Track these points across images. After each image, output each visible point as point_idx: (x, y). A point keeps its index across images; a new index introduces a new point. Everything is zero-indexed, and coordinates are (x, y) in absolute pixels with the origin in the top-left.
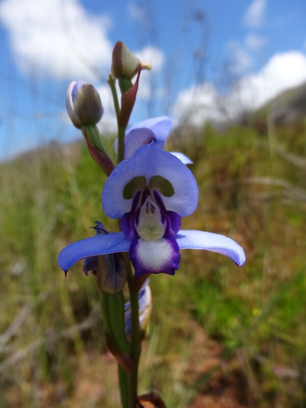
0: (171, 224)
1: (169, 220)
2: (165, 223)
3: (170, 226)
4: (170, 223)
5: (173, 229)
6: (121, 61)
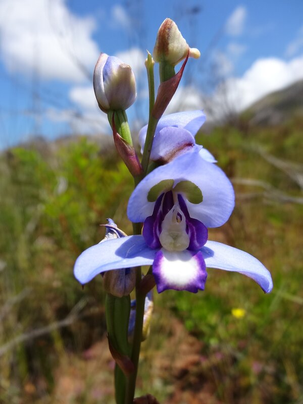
0: (197, 235)
1: (195, 230)
2: (190, 233)
3: (195, 238)
4: (195, 234)
5: (198, 241)
6: (168, 44)
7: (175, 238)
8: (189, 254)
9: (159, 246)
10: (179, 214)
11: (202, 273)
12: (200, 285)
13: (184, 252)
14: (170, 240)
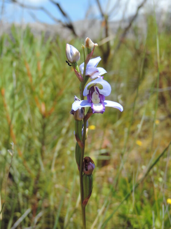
0: (102, 98)
2: (100, 98)
5: (102, 100)
6: (89, 45)
7: (96, 100)
8: (100, 104)
9: (92, 102)
10: (96, 93)
11: (104, 108)
12: (104, 111)
13: (99, 103)
14: (95, 100)
